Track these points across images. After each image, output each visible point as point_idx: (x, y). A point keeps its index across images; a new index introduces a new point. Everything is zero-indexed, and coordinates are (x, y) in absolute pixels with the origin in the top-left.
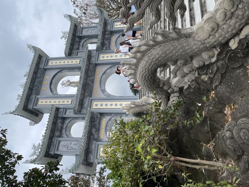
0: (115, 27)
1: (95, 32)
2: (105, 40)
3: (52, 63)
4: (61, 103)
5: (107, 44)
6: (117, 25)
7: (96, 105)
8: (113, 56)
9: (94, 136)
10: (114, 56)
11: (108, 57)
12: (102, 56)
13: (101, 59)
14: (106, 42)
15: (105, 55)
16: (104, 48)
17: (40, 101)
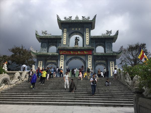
0: (111, 62)
2: (101, 57)
3: (87, 30)
4: (64, 40)
5: (98, 58)
7: (62, 57)
8: (90, 62)
9: (48, 57)
14: (100, 58)
15: (91, 58)
17: (66, 29)
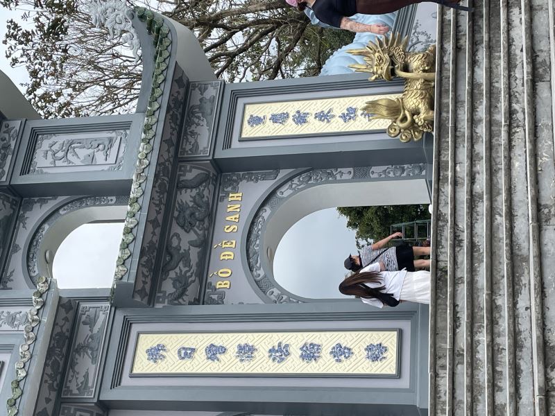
0: (248, 132)
1: (112, 159)
5: (185, 257)
8: (223, 350)
10: (232, 350)
11: (187, 353)
12: (147, 342)
13: (143, 364)
15: (174, 342)
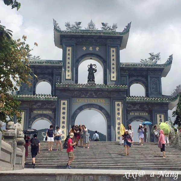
0: (158, 115)
3: (113, 51)
4: (67, 69)
6: (160, 117)
7: (64, 104)
9: (35, 104)
10: (119, 117)
11: (118, 110)
12: (120, 103)
13: (116, 103)
15: (120, 107)
16: (129, 105)
17: (70, 48)
